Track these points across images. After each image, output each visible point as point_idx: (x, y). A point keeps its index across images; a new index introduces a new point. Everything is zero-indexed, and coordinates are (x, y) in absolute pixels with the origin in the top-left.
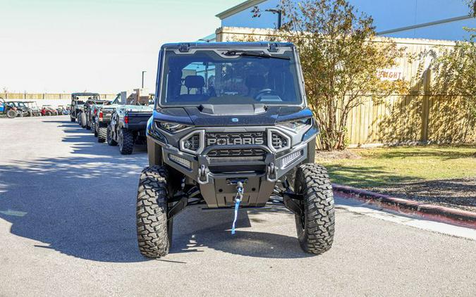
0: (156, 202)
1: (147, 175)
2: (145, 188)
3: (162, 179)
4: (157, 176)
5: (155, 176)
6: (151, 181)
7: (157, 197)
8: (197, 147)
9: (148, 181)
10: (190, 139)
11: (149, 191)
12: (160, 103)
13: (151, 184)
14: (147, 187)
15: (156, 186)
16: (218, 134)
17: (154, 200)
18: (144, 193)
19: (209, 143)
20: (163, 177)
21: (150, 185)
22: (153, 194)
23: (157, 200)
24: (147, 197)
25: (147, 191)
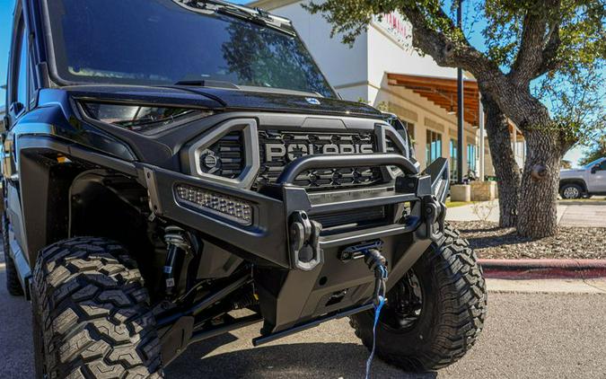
0: (138, 360)
1: (73, 269)
2: (82, 316)
3: (132, 275)
4: (112, 268)
5: (109, 268)
6: (102, 288)
7: (137, 339)
8: (239, 169)
9: (91, 290)
10: (214, 146)
11: (103, 325)
12: (55, 72)
13: (103, 296)
14: (91, 310)
15: (126, 301)
16: (289, 133)
17: (129, 353)
18: (84, 336)
19: (270, 155)
20: (131, 267)
21: (99, 303)
22: (121, 333)
23: (140, 350)
24: (101, 347)
25: (97, 323)
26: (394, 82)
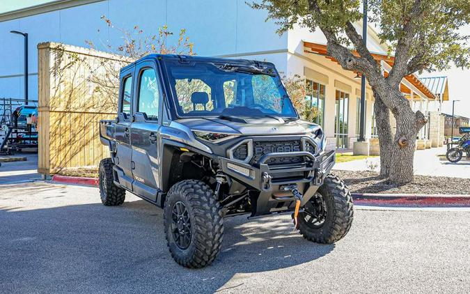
26: (310, 50)
